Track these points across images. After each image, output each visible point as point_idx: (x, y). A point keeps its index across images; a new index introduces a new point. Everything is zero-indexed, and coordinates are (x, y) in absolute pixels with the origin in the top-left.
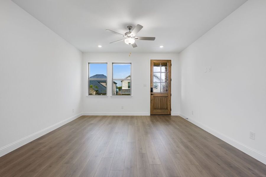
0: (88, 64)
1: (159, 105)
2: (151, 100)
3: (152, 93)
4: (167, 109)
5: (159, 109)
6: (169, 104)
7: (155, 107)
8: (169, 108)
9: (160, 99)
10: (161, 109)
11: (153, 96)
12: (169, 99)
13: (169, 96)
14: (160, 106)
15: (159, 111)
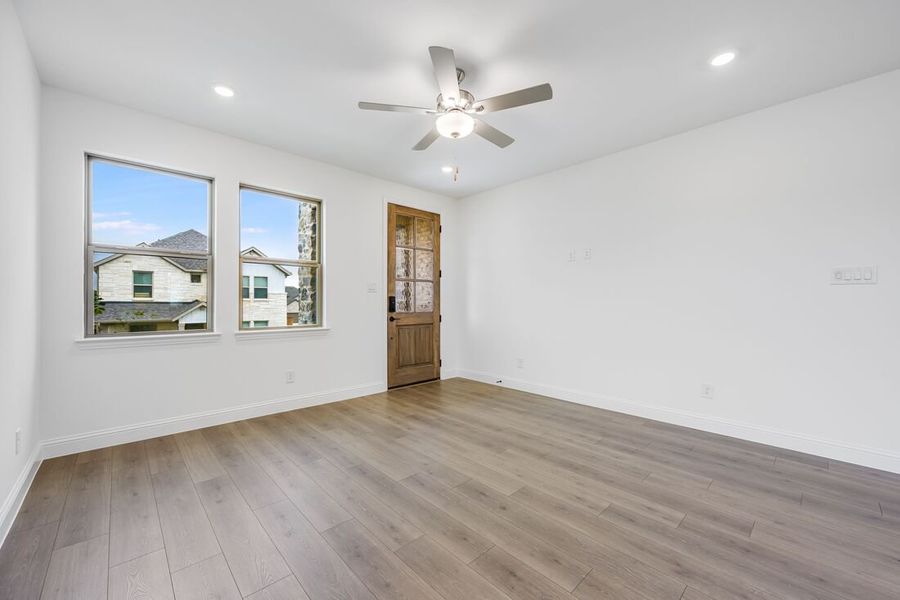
0: (83, 158)
1: (412, 353)
2: (390, 339)
3: (394, 315)
4: (432, 362)
5: (411, 365)
6: (435, 347)
7: (401, 360)
8: (436, 360)
9: (415, 333)
10: (416, 364)
11: (394, 322)
12: (436, 331)
13: (436, 324)
14: (415, 357)
15: (412, 373)
